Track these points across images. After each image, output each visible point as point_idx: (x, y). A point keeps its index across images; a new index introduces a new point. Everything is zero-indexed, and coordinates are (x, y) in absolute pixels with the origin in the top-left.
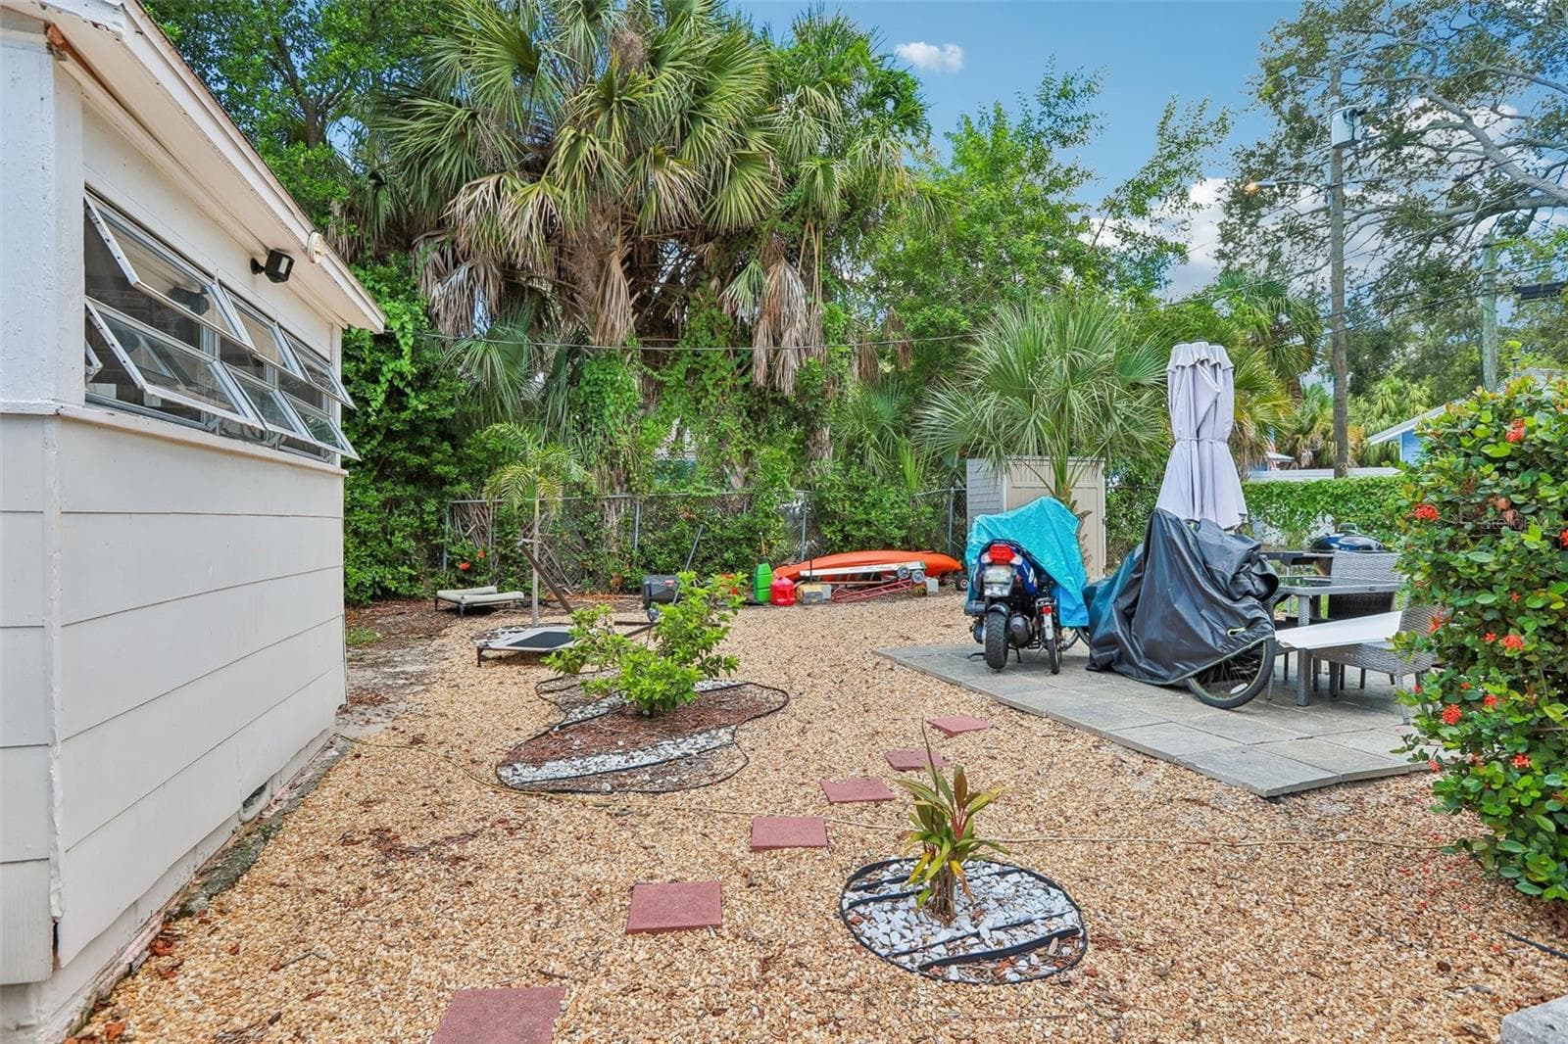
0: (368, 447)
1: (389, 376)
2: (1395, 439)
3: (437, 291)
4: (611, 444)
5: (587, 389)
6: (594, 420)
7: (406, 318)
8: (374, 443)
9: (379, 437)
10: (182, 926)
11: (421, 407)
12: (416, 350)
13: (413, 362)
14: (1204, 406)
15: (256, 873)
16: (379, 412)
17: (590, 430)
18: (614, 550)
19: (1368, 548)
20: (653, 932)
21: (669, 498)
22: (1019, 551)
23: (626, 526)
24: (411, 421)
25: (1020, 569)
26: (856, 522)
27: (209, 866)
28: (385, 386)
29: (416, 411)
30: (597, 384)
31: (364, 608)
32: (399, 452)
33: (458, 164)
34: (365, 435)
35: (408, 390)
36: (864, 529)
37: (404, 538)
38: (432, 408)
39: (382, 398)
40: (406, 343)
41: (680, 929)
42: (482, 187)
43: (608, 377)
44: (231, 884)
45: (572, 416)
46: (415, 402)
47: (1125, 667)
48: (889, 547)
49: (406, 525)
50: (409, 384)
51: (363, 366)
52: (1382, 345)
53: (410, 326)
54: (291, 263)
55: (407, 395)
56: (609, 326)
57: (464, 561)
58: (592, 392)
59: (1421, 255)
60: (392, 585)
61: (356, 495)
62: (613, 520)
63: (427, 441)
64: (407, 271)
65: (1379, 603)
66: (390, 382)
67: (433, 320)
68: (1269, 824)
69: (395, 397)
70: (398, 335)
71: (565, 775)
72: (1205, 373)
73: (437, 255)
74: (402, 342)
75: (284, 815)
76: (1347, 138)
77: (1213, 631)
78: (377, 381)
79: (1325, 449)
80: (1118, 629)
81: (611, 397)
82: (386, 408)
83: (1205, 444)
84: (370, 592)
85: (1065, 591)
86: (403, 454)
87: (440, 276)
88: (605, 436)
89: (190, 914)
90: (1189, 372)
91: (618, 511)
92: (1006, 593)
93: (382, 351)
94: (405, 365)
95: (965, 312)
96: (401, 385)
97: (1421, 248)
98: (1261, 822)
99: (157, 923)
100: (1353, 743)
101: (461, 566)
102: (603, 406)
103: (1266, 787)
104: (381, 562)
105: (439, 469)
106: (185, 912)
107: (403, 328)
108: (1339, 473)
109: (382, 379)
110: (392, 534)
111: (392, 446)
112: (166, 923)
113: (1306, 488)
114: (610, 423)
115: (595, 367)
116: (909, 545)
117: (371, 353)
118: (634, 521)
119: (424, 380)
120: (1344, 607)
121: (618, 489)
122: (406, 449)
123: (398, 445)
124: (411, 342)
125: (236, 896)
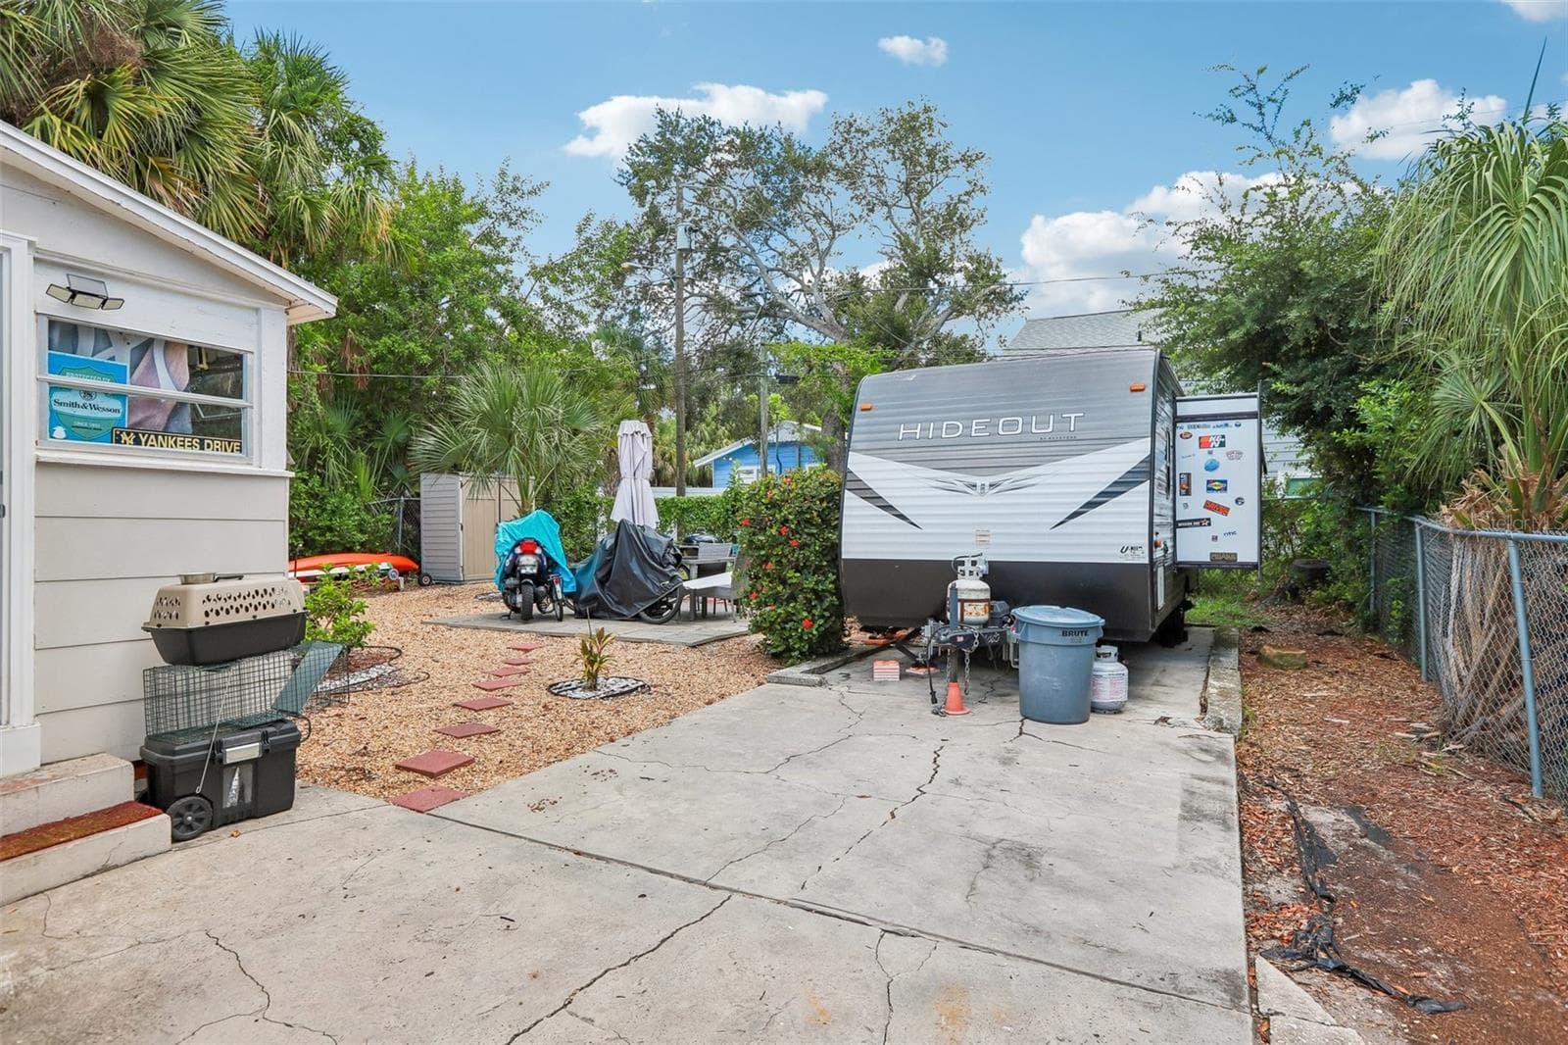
2: (709, 464)
14: (638, 459)
19: (711, 542)
22: (538, 544)
25: (540, 556)
26: (319, 528)
36: (328, 534)
47: (600, 614)
48: (350, 550)
52: (705, 396)
59: (726, 332)
65: (720, 568)
68: (695, 655)
72: (638, 438)
76: (686, 246)
77: (653, 584)
79: (664, 468)
80: (598, 590)
83: (638, 481)
85: (563, 569)
90: (630, 437)
92: (535, 571)
95: (422, 346)
97: (727, 327)
98: (691, 654)
100: (721, 629)
103: (692, 641)
108: (681, 492)
113: (665, 503)
116: (367, 548)
120: (704, 571)
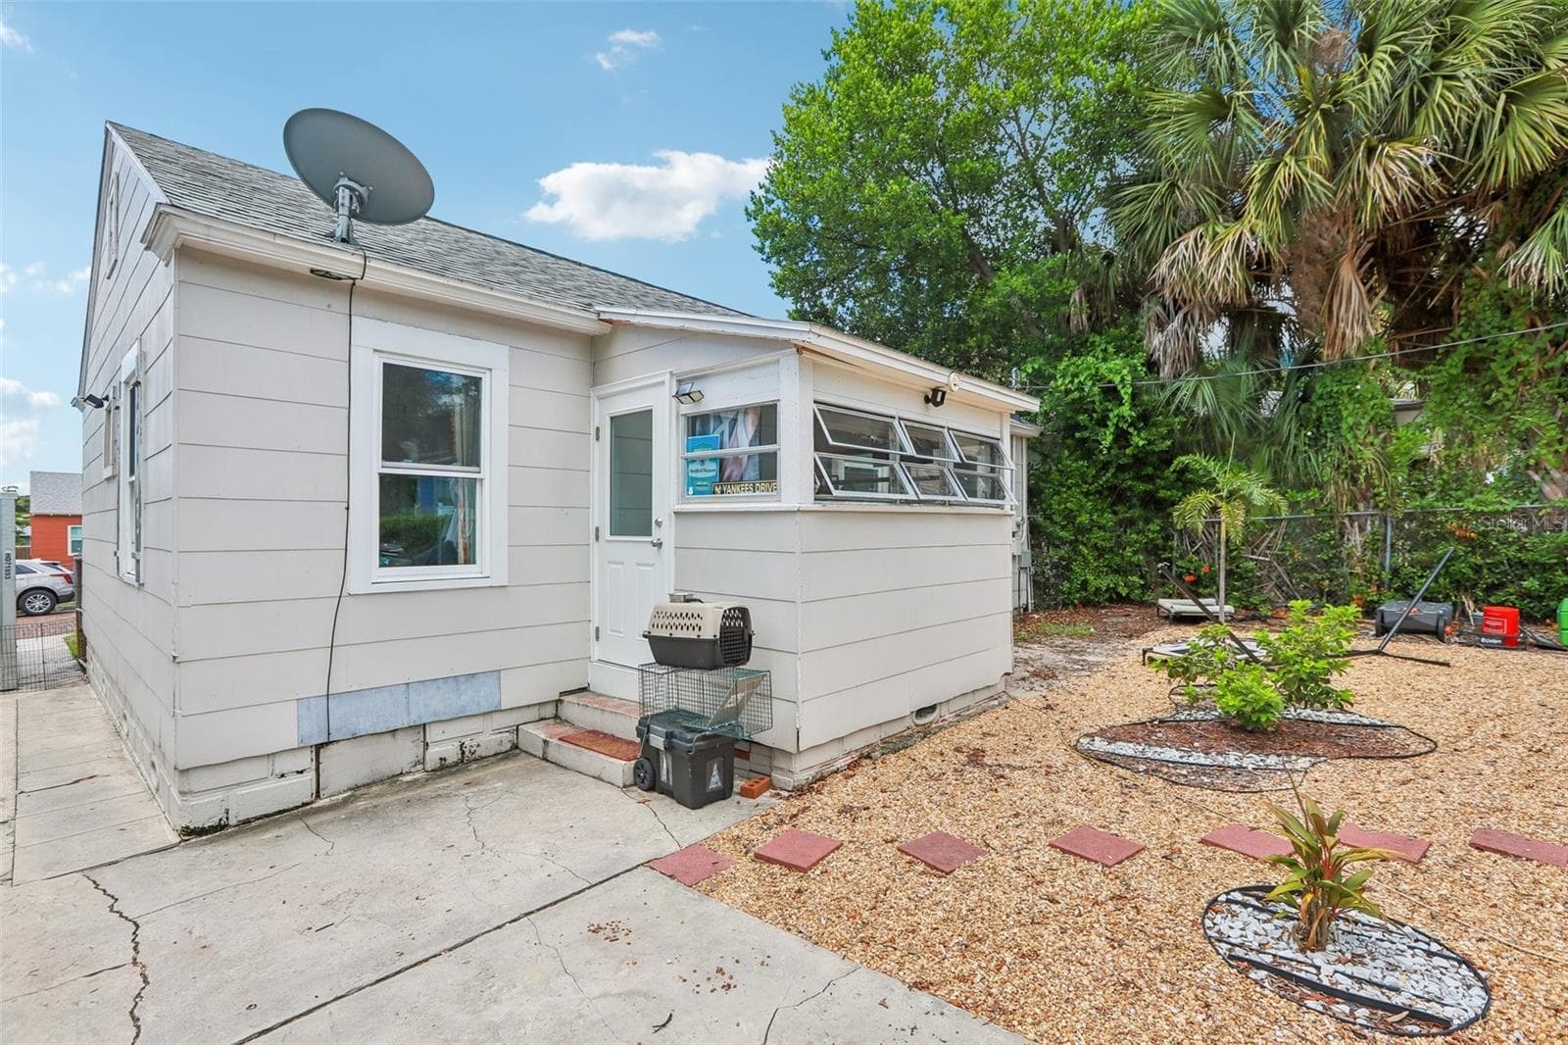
0: (1104, 479)
1: (1115, 421)
3: (1157, 339)
4: (1351, 457)
5: (1320, 404)
6: (1330, 435)
7: (1125, 372)
8: (1109, 475)
9: (1112, 470)
10: (864, 762)
11: (1141, 443)
12: (1134, 396)
13: (1133, 406)
15: (908, 751)
16: (1109, 449)
17: (1324, 446)
18: (1358, 570)
20: (1064, 851)
21: (1435, 514)
23: (1375, 545)
24: (1134, 455)
27: (889, 740)
28: (1112, 430)
29: (1137, 446)
30: (1331, 397)
31: (1104, 608)
32: (1127, 481)
33: (1164, 230)
34: (1102, 469)
35: (1131, 430)
37: (1135, 553)
38: (1150, 443)
39: (1110, 438)
40: (1126, 393)
41: (1082, 857)
42: (1182, 245)
43: (1345, 388)
44: (895, 751)
45: (1303, 432)
46: (1137, 439)
49: (1136, 542)
50: (1130, 425)
51: (1095, 415)
53: (1129, 378)
54: (944, 393)
55: (1131, 434)
56: (1340, 334)
57: (1190, 574)
58: (1327, 406)
60: (1124, 592)
61: (1095, 517)
62: (1356, 539)
63: (1150, 470)
64: (1133, 328)
66: (1117, 425)
67: (1152, 366)
69: (1122, 437)
70: (1119, 387)
71: (1122, 752)
73: (1159, 309)
74: (1122, 392)
75: (941, 728)
78: (1106, 426)
81: (1348, 409)
82: (1116, 446)
84: (1107, 596)
86: (1130, 482)
87: (1161, 326)
88: (1344, 451)
89: (871, 758)
91: (1362, 529)
93: (1109, 401)
94: (1126, 410)
96: (1125, 426)
99: (856, 756)
101: (1187, 578)
102: (1339, 419)
104: (1116, 571)
105: (1162, 494)
106: (868, 757)
107: (1123, 380)
109: (1109, 423)
110: (1124, 549)
111: (1121, 476)
112: (860, 758)
114: (1349, 436)
115: (1328, 381)
117: (1101, 403)
118: (1385, 541)
119: (1145, 419)
121: (1361, 506)
122: (1133, 479)
123: (1127, 476)
124: (1130, 391)
125: (892, 758)
